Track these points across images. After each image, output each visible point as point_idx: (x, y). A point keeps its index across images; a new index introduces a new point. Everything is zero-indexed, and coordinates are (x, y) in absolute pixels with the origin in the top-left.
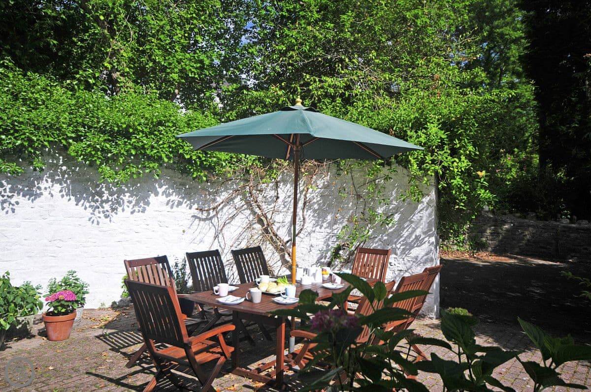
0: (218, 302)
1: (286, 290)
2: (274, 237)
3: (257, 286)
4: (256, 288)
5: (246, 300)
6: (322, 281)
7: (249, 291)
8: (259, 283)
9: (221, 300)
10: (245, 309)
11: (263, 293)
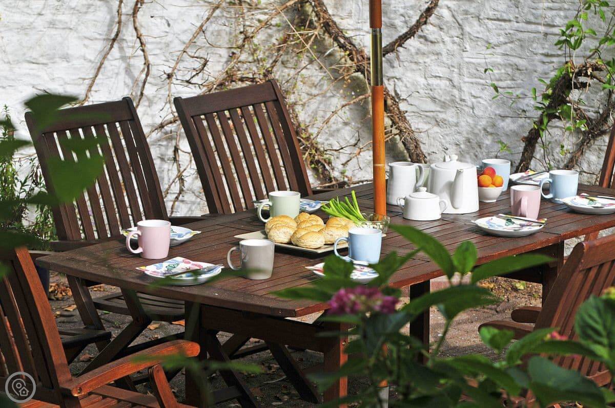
0: (144, 276)
1: (351, 238)
2: (328, 40)
3: (261, 227)
4: (258, 234)
5: (226, 271)
6: (475, 207)
7: (237, 243)
8: (266, 214)
9: (150, 270)
10: (225, 296)
11: (279, 250)
